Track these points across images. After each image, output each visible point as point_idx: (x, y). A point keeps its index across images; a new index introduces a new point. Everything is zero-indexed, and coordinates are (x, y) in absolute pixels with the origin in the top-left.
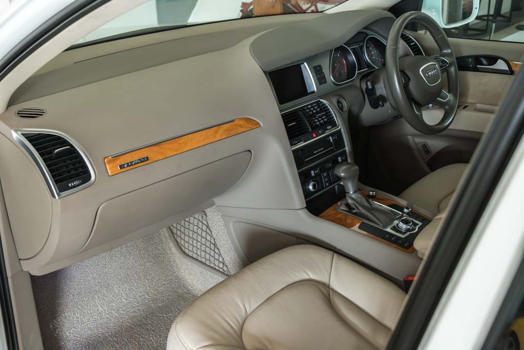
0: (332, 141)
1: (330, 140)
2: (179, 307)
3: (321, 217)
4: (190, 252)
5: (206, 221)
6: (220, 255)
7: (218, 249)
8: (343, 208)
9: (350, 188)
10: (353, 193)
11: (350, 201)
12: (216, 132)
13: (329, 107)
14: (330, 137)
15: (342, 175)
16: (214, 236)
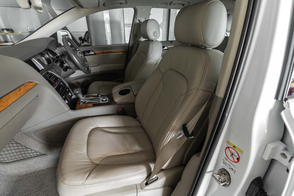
0: (62, 84)
1: (61, 84)
2: (21, 185)
3: (77, 109)
4: (10, 160)
5: (14, 141)
6: (32, 150)
7: (30, 148)
8: (82, 104)
9: (80, 96)
10: (83, 97)
11: (82, 100)
12: (20, 91)
13: (53, 73)
14: (61, 83)
15: (77, 92)
16: (24, 145)
